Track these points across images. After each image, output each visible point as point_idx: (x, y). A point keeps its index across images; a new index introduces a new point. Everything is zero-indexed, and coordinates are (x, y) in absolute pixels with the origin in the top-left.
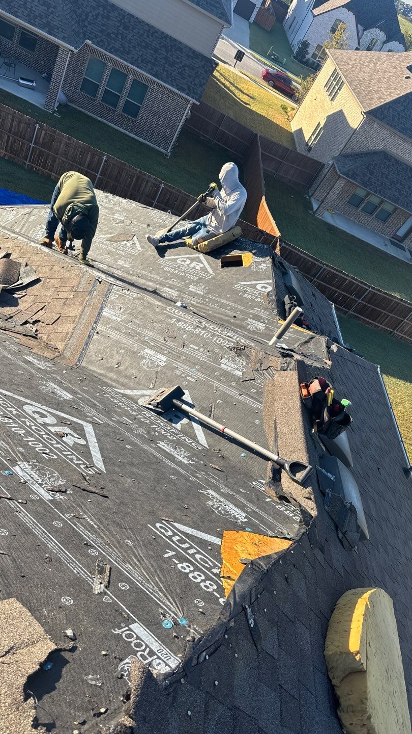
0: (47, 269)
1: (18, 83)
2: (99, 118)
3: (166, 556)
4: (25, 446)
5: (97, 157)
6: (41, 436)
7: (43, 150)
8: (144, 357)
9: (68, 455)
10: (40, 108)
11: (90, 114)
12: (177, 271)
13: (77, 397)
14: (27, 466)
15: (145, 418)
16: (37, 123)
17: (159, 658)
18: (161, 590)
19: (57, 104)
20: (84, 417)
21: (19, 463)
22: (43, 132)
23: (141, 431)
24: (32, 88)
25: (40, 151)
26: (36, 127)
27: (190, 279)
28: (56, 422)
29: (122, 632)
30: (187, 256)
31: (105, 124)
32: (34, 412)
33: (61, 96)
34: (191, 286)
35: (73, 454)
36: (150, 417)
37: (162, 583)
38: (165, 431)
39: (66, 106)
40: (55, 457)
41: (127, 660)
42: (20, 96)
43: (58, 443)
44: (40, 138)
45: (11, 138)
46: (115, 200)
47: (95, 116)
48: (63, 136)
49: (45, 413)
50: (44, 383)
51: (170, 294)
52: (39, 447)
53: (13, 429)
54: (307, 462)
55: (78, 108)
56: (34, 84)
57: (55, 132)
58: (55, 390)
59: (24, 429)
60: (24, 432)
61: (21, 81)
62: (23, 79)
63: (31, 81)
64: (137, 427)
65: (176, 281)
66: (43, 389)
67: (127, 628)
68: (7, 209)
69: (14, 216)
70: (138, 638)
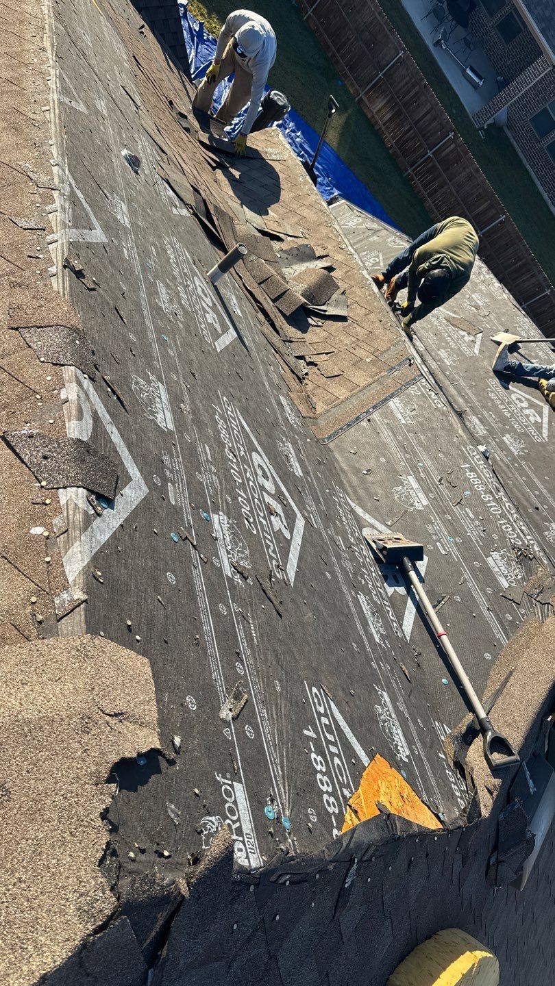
0: (363, 312)
1: (464, 71)
2: (528, 167)
3: (306, 732)
4: (235, 498)
5: (494, 211)
6: (253, 498)
7: (438, 166)
8: (402, 484)
9: (268, 539)
10: (467, 114)
11: (521, 155)
12: (503, 407)
13: (307, 479)
14: (226, 522)
15: (360, 553)
16: (453, 131)
17: (243, 842)
18: (282, 767)
19: (491, 121)
20: (302, 507)
21: (221, 513)
22: (453, 146)
23: (349, 566)
24: (475, 86)
25: (434, 166)
26: (449, 135)
27: (513, 426)
28: (273, 492)
29: (224, 783)
30: (528, 397)
31: (530, 177)
32: (260, 466)
33: (502, 115)
34: (508, 436)
35: (272, 542)
36: (365, 557)
37: (287, 761)
38: (373, 585)
39: (500, 129)
40: (255, 532)
41: (213, 819)
42: (454, 88)
43: (264, 518)
44: (445, 150)
45: (412, 131)
46: (487, 276)
47: (524, 161)
48: (472, 163)
49: (269, 474)
50: (284, 439)
51: (475, 428)
52: (245, 510)
53: (232, 471)
54: (517, 748)
55: (512, 140)
56: (481, 83)
57: (466, 153)
58: (290, 455)
59: (242, 479)
60: (240, 481)
61: (469, 71)
62: (473, 70)
63: (480, 78)
64: (347, 559)
65: (494, 419)
66: (280, 446)
67: (230, 782)
68: (355, 211)
69: (357, 224)
70: (235, 803)
